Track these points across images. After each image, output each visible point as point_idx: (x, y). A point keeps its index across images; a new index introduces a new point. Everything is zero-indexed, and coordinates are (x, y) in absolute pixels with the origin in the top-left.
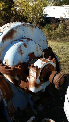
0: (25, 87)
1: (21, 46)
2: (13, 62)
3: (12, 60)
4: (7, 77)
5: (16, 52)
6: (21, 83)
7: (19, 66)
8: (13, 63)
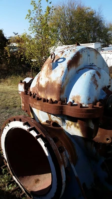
0: (108, 139)
1: (94, 75)
2: (88, 98)
3: (86, 96)
4: (73, 126)
5: (91, 83)
6: (99, 133)
7: (98, 103)
8: (89, 100)
